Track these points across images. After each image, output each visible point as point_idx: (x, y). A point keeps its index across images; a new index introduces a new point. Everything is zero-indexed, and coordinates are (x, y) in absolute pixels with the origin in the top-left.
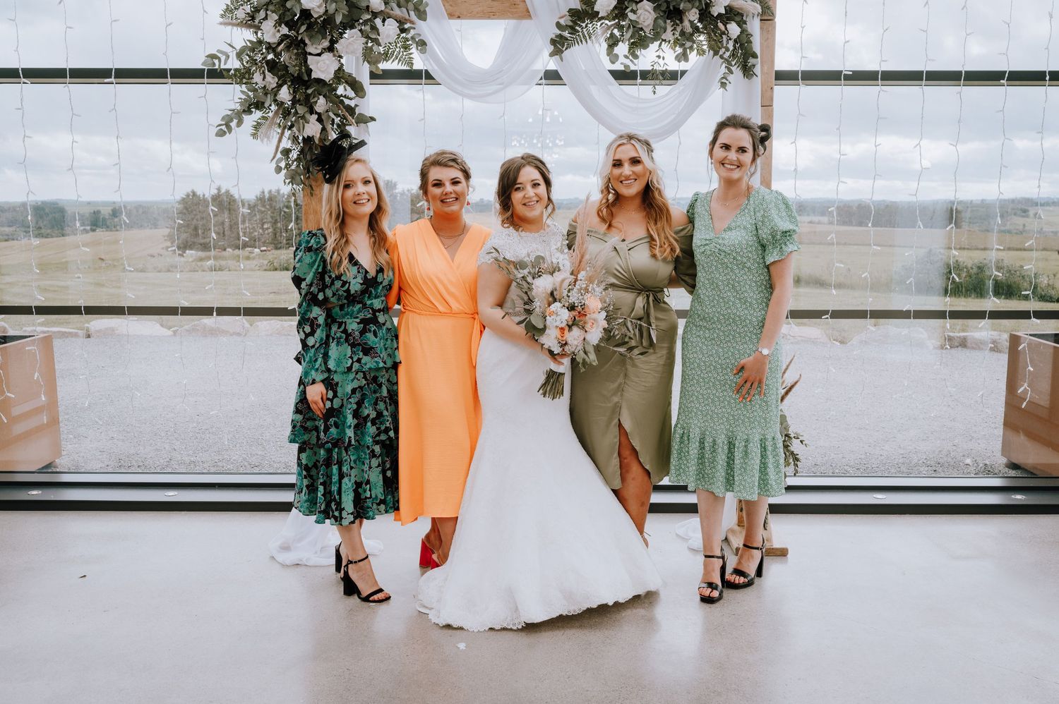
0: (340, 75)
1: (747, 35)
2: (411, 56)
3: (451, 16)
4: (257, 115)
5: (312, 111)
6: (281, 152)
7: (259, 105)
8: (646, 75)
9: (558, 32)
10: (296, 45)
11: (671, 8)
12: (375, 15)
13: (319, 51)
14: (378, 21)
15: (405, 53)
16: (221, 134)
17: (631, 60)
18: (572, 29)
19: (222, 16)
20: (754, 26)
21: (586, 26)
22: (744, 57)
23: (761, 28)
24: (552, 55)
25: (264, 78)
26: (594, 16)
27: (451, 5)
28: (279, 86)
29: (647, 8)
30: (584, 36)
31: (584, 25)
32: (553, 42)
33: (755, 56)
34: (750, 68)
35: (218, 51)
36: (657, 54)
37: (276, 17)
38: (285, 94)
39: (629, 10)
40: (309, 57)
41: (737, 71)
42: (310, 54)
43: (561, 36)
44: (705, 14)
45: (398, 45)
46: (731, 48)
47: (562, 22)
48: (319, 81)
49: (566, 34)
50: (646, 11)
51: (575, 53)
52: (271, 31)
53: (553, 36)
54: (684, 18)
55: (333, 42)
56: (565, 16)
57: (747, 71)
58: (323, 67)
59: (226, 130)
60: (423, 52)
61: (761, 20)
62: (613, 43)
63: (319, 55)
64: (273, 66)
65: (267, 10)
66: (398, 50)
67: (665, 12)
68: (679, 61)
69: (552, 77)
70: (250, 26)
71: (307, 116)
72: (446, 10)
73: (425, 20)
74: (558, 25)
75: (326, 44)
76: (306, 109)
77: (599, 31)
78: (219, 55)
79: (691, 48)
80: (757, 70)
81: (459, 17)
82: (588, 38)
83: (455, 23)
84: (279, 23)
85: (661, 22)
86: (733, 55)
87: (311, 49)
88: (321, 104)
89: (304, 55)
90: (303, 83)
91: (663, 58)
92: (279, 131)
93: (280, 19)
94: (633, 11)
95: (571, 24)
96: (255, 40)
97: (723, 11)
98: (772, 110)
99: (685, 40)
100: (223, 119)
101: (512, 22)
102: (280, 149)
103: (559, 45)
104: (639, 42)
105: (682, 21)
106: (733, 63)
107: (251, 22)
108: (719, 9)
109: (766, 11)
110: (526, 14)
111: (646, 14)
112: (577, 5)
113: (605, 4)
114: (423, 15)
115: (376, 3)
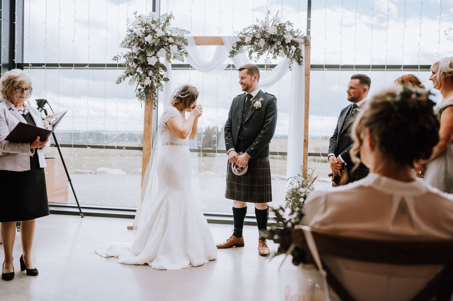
0: (158, 63)
1: (300, 50)
2: (183, 58)
3: (197, 44)
4: (131, 77)
5: (148, 76)
6: (138, 90)
7: (131, 74)
9: (233, 49)
11: (271, 41)
12: (170, 44)
13: (151, 56)
14: (171, 45)
15: (181, 57)
16: (118, 83)
17: (257, 59)
18: (238, 49)
19: (121, 44)
20: (302, 47)
21: (242, 47)
22: (298, 57)
23: (305, 48)
24: (230, 57)
25: (132, 64)
26: (244, 44)
27: (197, 41)
28: (137, 67)
29: (262, 41)
30: (241, 51)
31: (241, 47)
32: (230, 53)
33: (302, 58)
34: (301, 61)
35: (117, 55)
36: (267, 57)
37: (137, 44)
38: (139, 70)
39: (255, 41)
40: (147, 57)
41: (295, 63)
42: (148, 57)
43: (233, 51)
44: (283, 43)
45: (178, 54)
46: (293, 55)
47: (234, 46)
48: (151, 66)
49: (235, 50)
50: (262, 42)
51: (238, 56)
52: (135, 49)
53: (231, 51)
54: (275, 44)
55: (156, 52)
56: (235, 44)
57: (299, 62)
58: (152, 61)
59: (119, 82)
60: (187, 56)
61: (305, 45)
62: (251, 53)
63: (151, 57)
64: (136, 61)
65: (134, 42)
66: (178, 56)
67: (268, 42)
68: (274, 59)
70: (129, 48)
71: (146, 77)
72: (195, 42)
73: (187, 45)
74: (233, 47)
75: (153, 53)
76: (146, 75)
77: (246, 49)
78: (117, 56)
79: (278, 54)
80: (304, 63)
81: (199, 45)
82: (242, 51)
83: (198, 47)
84: (138, 46)
85: (267, 46)
86: (294, 57)
87: (149, 54)
88: (151, 73)
89: (146, 57)
90: (145, 66)
91: (269, 58)
92: (138, 82)
93: (138, 45)
94: (256, 42)
95: (237, 46)
96: (131, 52)
97: (290, 42)
98: (309, 77)
100: (119, 78)
101: (219, 46)
102: (138, 88)
103: (233, 53)
105: (274, 45)
106: (294, 60)
107: (130, 46)
108: (288, 41)
109: (307, 42)
110: (222, 44)
111: (262, 43)
112: (239, 40)
113: (248, 39)
114: (186, 44)
115: (171, 40)
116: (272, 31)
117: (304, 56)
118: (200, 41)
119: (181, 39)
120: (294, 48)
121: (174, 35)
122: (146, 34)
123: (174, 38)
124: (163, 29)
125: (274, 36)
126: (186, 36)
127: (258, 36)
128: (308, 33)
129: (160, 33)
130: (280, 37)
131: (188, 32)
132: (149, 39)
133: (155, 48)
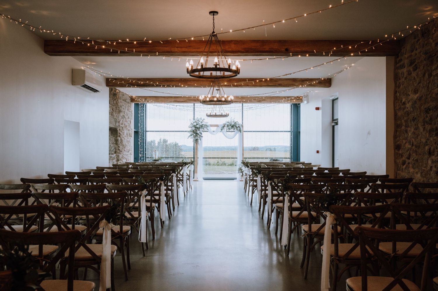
0: (200, 133)
6: (193, 140)
7: (191, 135)
8: (231, 131)
10: (196, 130)
16: (188, 138)
20: (241, 128)
22: (240, 131)
31: (224, 128)
38: (195, 135)
41: (239, 132)
44: (236, 127)
51: (223, 130)
52: (194, 129)
57: (241, 132)
58: (198, 132)
60: (208, 130)
62: (227, 129)
64: (193, 132)
65: (193, 126)
69: (221, 132)
71: (196, 137)
75: (199, 130)
87: (197, 130)
88: (198, 136)
90: (196, 133)
92: (193, 138)
99: (234, 129)
100: (188, 136)
103: (222, 129)
104: (229, 129)
105: (233, 127)
107: (191, 128)
108: (237, 126)
109: (242, 126)
110: (218, 127)
111: (230, 127)
112: (223, 126)
113: (226, 126)
114: (208, 127)
115: (204, 126)
116: (233, 124)
117: (242, 130)
118: (211, 126)
119: (206, 126)
120: (239, 128)
121: (204, 124)
122: (197, 125)
123: (204, 125)
124: (201, 123)
125: (234, 125)
126: (208, 124)
127: (229, 125)
128: (242, 124)
129: (201, 124)
130: (235, 126)
131: (208, 123)
132: (198, 126)
133: (199, 128)
